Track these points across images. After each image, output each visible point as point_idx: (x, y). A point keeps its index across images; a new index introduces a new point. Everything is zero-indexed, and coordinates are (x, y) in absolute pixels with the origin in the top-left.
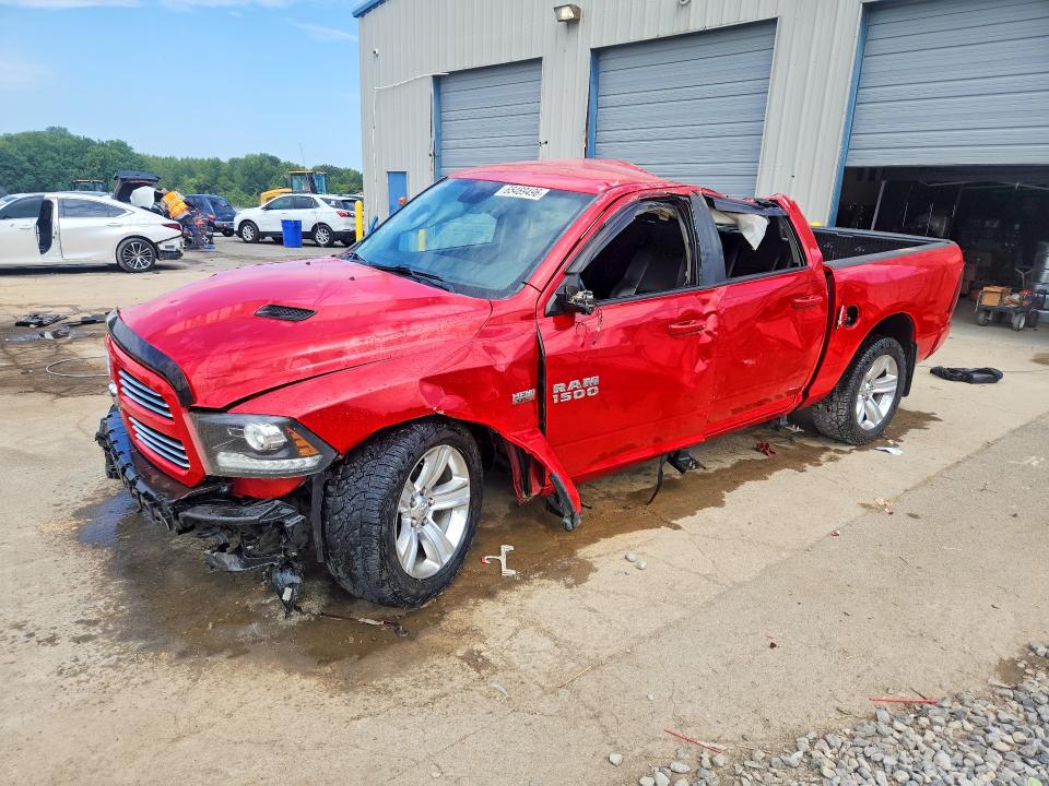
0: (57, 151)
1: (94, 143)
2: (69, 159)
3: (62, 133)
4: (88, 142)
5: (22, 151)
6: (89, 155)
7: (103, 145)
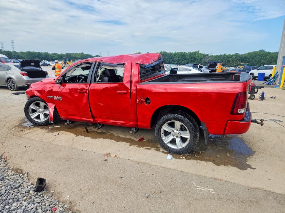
0: (260, 56)
1: (271, 53)
2: (263, 58)
3: (263, 51)
4: (269, 53)
5: (251, 56)
6: (268, 56)
7: (273, 53)
